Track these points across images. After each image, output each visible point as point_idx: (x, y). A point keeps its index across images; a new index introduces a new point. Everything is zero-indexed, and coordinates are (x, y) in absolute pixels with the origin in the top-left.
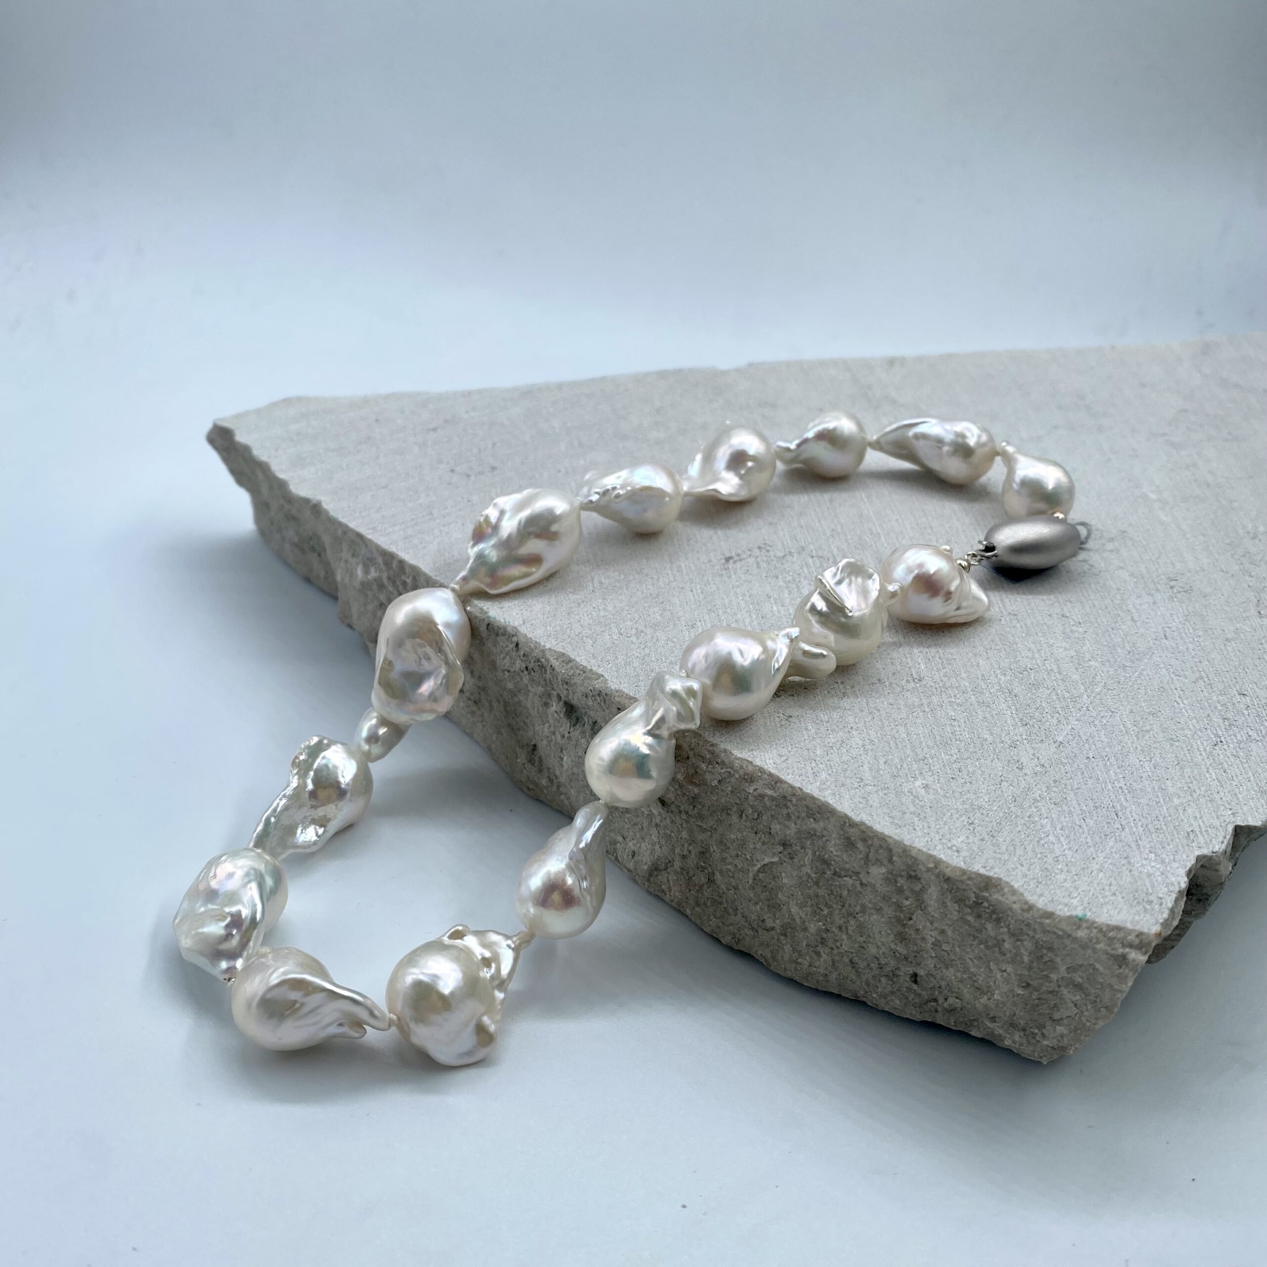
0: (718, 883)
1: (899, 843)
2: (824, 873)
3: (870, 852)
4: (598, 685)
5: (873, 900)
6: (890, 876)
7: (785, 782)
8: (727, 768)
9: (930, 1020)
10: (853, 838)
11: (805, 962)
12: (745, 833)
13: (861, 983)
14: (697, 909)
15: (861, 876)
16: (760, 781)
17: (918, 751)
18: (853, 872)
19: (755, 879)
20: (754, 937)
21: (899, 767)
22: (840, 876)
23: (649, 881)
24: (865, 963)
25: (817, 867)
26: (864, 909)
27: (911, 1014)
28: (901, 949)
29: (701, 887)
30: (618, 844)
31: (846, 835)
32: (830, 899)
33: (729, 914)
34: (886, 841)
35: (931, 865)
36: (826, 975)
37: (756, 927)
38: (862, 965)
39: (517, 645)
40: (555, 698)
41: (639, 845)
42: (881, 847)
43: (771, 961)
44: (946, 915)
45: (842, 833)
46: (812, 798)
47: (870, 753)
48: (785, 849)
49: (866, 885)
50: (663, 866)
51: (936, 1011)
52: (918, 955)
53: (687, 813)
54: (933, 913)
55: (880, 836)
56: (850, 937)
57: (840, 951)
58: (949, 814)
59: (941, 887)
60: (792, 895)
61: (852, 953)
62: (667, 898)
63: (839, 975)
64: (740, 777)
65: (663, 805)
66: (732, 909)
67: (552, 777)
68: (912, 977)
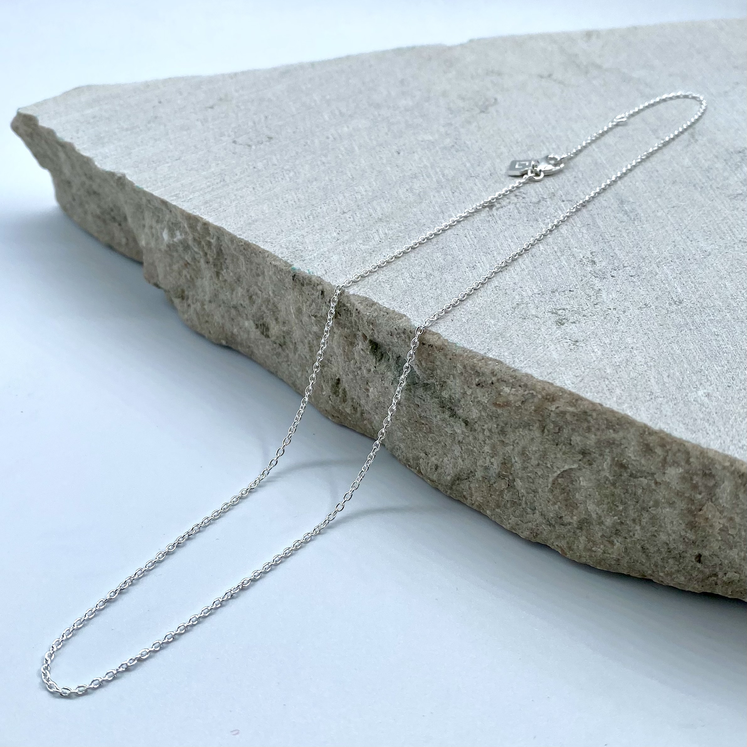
0: (519, 488)
1: (696, 447)
2: (621, 475)
3: (667, 455)
4: (402, 324)
5: (667, 496)
6: (686, 475)
7: (586, 400)
8: (529, 390)
9: (709, 591)
10: (651, 445)
11: (599, 550)
12: (547, 446)
13: (650, 564)
14: (498, 510)
15: (655, 476)
16: (561, 399)
17: (694, 364)
18: (648, 473)
19: (554, 484)
20: (551, 531)
21: (681, 379)
22: (636, 477)
23: (451, 489)
24: (656, 549)
25: (615, 471)
26: (657, 504)
27: (693, 588)
28: (691, 536)
29: (502, 492)
30: (421, 460)
31: (646, 442)
32: (625, 498)
33: (527, 514)
34: (684, 445)
35: (727, 464)
36: (619, 559)
37: (554, 523)
38: (652, 549)
39: (323, 292)
40: (361, 338)
41: (441, 459)
42: (679, 450)
43: (566, 550)
44: (738, 505)
45: (641, 440)
46: (612, 412)
47: (653, 369)
48: (584, 457)
49: (660, 484)
50: (465, 476)
51: (716, 584)
52: (705, 540)
53: (490, 430)
54: (725, 505)
55: (678, 441)
56: (643, 528)
57: (633, 539)
58: (734, 417)
59: (736, 482)
60: (590, 495)
61: (643, 541)
62: (468, 502)
63: (630, 559)
64: (543, 397)
65: (467, 425)
66: (530, 508)
67: (356, 405)
68: (696, 558)
